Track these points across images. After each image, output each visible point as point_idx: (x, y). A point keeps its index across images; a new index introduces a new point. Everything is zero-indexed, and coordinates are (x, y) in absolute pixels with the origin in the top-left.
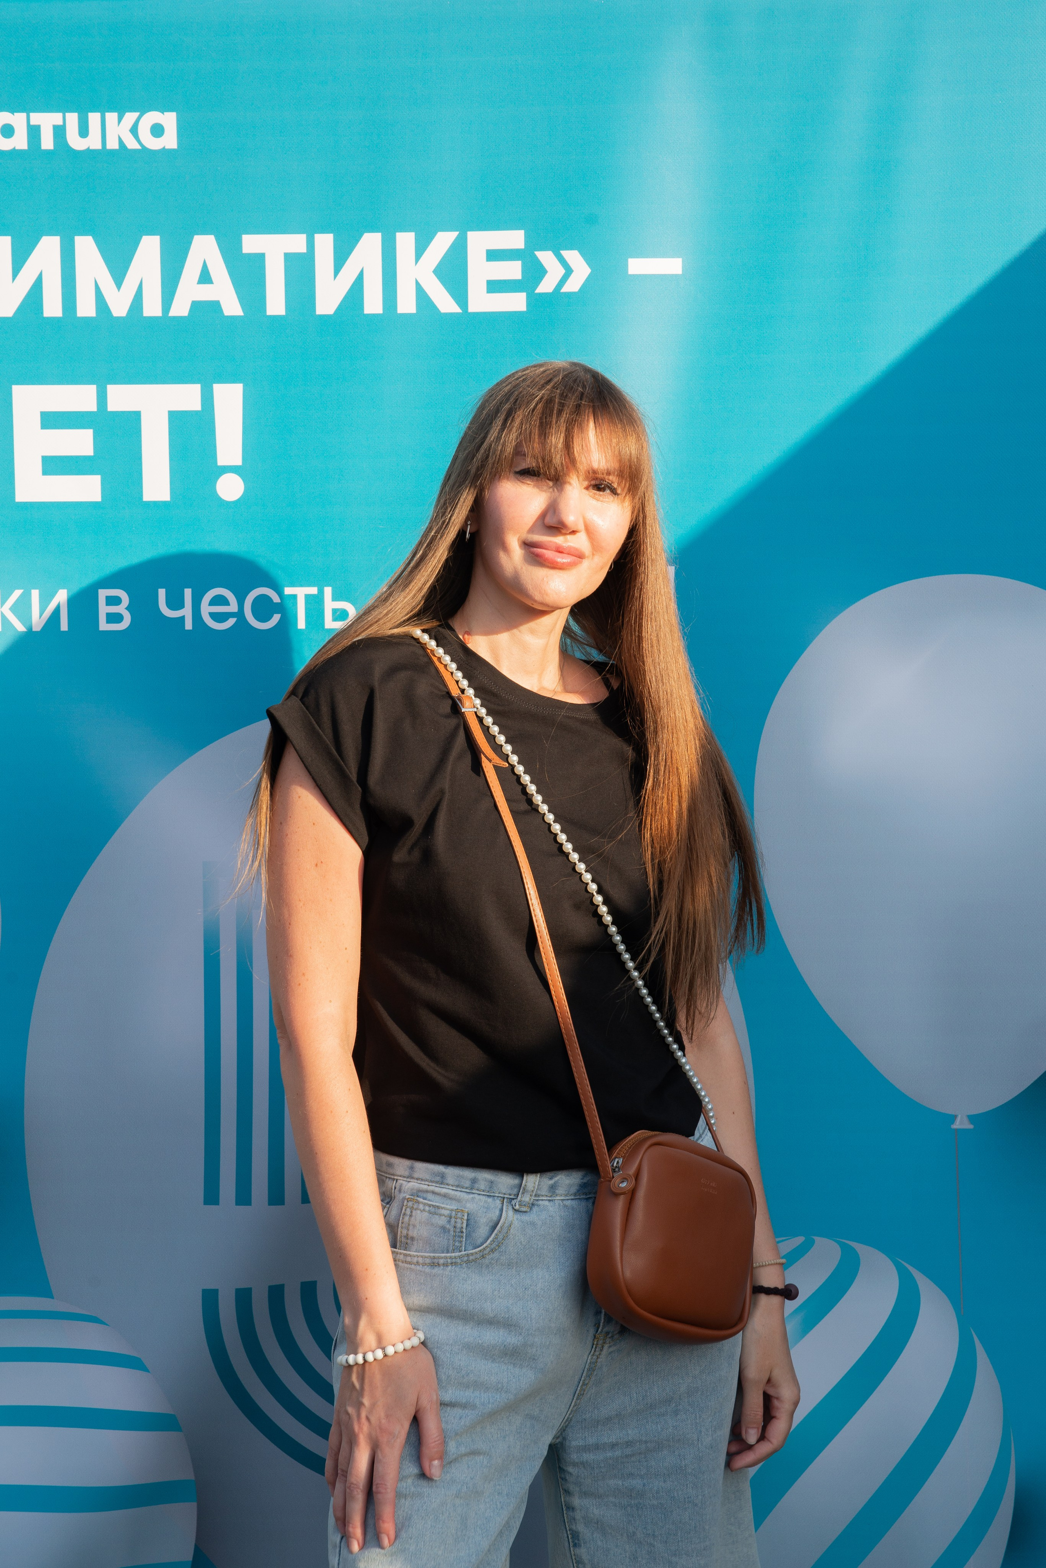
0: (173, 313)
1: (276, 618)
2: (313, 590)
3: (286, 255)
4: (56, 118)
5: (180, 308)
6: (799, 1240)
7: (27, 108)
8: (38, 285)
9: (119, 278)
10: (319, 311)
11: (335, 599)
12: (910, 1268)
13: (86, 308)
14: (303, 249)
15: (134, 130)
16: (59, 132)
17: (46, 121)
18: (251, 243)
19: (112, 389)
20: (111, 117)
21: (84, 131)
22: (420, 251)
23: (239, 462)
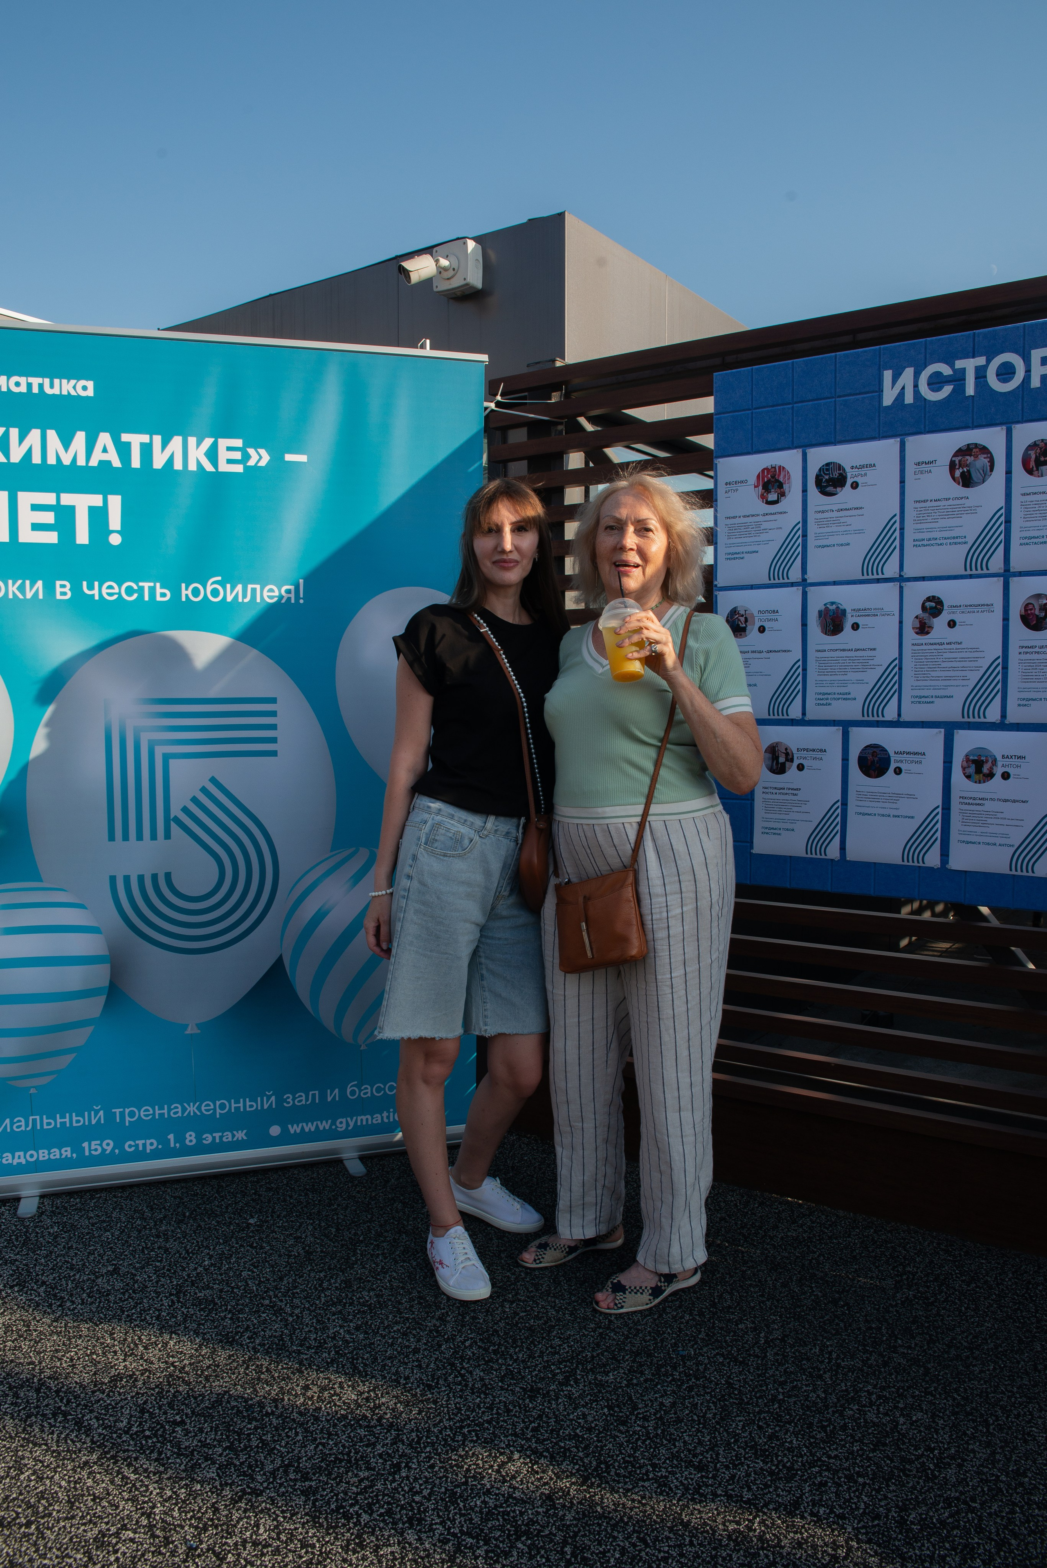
0: (90, 466)
1: (136, 595)
2: (152, 584)
4: (40, 380)
5: (93, 464)
7: (26, 375)
8: (30, 452)
9: (66, 450)
10: (155, 468)
13: (52, 462)
14: (147, 442)
15: (74, 387)
16: (41, 386)
17: (35, 381)
18: (125, 439)
19: (63, 497)
20: (64, 381)
21: (52, 386)
22: (198, 446)
23: (119, 529)
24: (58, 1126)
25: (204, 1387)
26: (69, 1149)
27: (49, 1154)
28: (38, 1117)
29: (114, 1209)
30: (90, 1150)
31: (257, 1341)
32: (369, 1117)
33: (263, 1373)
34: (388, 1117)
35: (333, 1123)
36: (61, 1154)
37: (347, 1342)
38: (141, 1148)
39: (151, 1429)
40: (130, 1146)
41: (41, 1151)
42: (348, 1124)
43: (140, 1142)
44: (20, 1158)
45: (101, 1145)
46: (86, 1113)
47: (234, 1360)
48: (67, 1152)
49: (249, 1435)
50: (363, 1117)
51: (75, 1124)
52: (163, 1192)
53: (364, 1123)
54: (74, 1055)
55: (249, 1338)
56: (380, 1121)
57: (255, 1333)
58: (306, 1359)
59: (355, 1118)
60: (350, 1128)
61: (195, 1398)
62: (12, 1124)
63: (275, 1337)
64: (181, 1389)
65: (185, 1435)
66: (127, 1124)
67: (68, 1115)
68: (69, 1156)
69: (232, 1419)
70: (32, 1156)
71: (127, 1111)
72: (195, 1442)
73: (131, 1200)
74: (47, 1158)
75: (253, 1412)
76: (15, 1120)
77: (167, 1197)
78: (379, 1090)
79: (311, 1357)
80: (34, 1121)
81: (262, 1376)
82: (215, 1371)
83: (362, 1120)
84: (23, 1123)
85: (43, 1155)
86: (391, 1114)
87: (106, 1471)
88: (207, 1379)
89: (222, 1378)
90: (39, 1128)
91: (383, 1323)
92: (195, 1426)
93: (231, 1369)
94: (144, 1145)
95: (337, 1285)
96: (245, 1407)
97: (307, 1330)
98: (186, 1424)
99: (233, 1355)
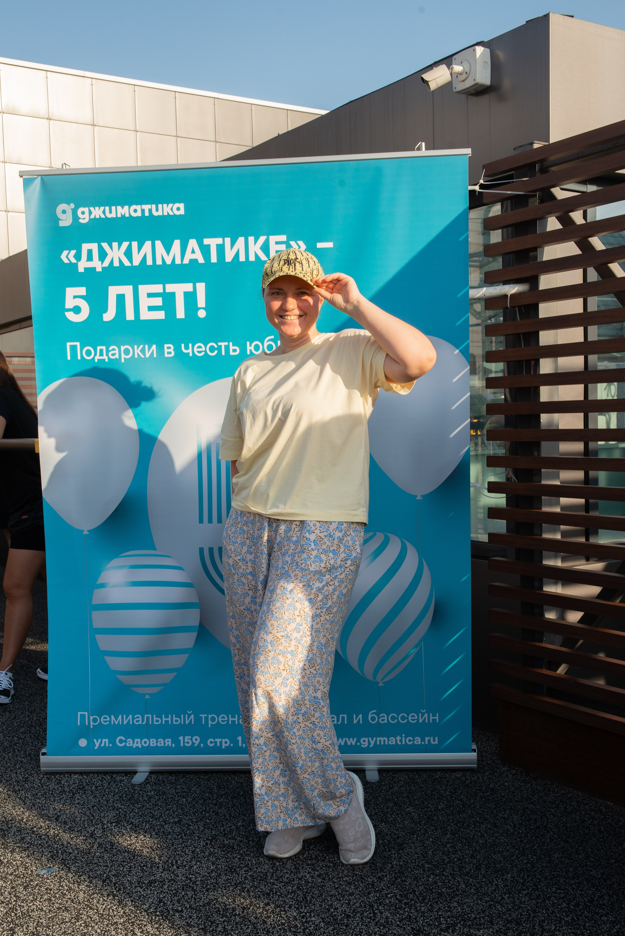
0: (184, 263)
1: (216, 352)
2: (227, 344)
3: (217, 245)
4: (149, 206)
5: (186, 261)
6: (372, 533)
7: (141, 204)
8: (145, 255)
9: (168, 252)
10: (226, 261)
11: (233, 345)
12: (404, 540)
13: (159, 262)
14: (221, 243)
15: (172, 209)
16: (150, 211)
17: (146, 207)
18: (206, 241)
19: (167, 285)
20: (165, 205)
21: (157, 210)
22: (255, 242)
23: (204, 306)
24: (164, 723)
25: (204, 894)
26: (170, 740)
27: (157, 742)
28: (150, 716)
29: (195, 785)
30: (184, 742)
31: (250, 874)
32: (386, 739)
33: (244, 892)
34: (401, 741)
35: (358, 741)
36: (165, 744)
37: (308, 882)
38: (218, 745)
39: (161, 911)
40: (211, 742)
41: (151, 740)
42: (369, 743)
43: (218, 740)
44: (137, 743)
45: (191, 739)
46: (182, 716)
47: (229, 882)
48: (169, 742)
49: (218, 924)
50: (381, 738)
51: (174, 723)
52: (232, 778)
53: (382, 743)
54: (175, 674)
55: (245, 871)
56: (394, 743)
57: (251, 869)
58: (276, 888)
59: (375, 739)
60: (371, 746)
61: (195, 899)
62: (133, 719)
63: (262, 873)
64: (189, 893)
65: (180, 918)
66: (210, 726)
67: (170, 716)
68: (170, 745)
69: (212, 914)
70: (145, 742)
71: (210, 716)
72: (184, 923)
73: (208, 781)
74: (155, 745)
75: (226, 913)
76: (135, 717)
77: (233, 782)
78: (393, 718)
79: (280, 887)
80: (148, 718)
81: (243, 894)
82: (214, 886)
83: (380, 741)
84: (140, 719)
85: (153, 742)
86: (403, 739)
87: (125, 929)
88: (207, 890)
89: (217, 891)
90: (150, 723)
91: (338, 875)
92: (188, 914)
93: (225, 887)
94: (221, 743)
95: (320, 848)
96: (223, 909)
97: (285, 871)
98: (183, 912)
99: (230, 879)
